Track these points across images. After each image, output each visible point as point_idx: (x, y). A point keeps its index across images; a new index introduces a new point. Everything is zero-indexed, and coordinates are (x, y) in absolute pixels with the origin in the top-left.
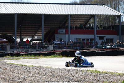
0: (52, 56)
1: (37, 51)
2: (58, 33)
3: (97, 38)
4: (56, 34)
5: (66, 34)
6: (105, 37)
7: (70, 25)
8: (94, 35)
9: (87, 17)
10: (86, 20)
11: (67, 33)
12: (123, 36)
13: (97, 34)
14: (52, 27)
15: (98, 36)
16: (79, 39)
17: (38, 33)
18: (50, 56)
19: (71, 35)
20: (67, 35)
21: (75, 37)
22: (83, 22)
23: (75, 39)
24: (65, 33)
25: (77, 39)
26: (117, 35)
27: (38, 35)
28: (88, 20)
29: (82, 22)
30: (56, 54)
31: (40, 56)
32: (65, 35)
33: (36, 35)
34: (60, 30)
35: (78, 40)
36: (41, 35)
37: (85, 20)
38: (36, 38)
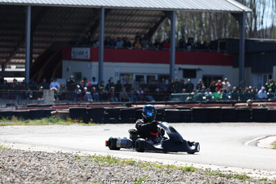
0: (44, 120)
1: (8, 105)
2: (69, 58)
3: (176, 72)
4: (66, 59)
5: (91, 60)
6: (199, 70)
7: (103, 36)
8: (168, 66)
9: (154, 16)
10: (151, 22)
11: (94, 58)
12: (250, 69)
13: (177, 62)
14: (57, 40)
15: (180, 69)
16: (128, 75)
17: (17, 55)
18: (38, 121)
19: (105, 64)
20: (95, 64)
21: (117, 70)
22: (142, 28)
23: (116, 74)
24: (89, 57)
25: (122, 75)
26: (234, 67)
27: (17, 61)
28: (158, 24)
29: (139, 27)
30: (54, 114)
31: (10, 119)
32: (88, 64)
33: (13, 61)
34: (75, 50)
35: (125, 77)
36: (24, 61)
37: (147, 22)
38: (13, 68)
